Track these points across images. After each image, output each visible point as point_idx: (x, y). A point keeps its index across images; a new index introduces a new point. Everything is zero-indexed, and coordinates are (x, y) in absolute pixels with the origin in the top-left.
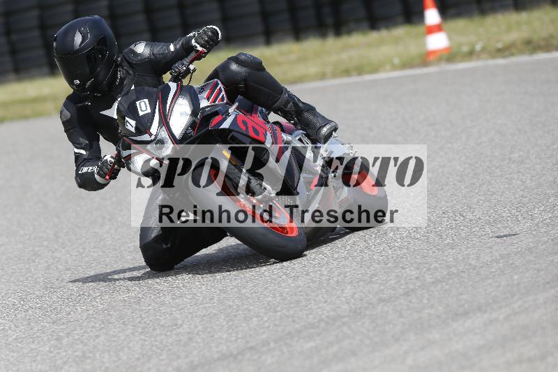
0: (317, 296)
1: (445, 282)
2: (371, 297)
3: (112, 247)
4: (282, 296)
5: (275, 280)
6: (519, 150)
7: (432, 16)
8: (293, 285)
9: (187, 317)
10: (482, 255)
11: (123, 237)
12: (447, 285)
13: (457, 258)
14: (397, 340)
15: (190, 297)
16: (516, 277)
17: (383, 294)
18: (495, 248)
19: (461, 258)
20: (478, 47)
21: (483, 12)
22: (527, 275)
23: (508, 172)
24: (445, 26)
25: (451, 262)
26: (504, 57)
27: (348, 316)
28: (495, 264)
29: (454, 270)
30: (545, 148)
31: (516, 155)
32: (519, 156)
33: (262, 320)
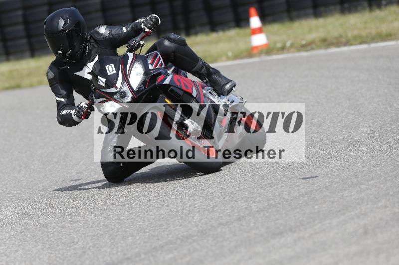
0: (175, 221)
1: (266, 211)
2: (213, 221)
3: (27, 187)
4: (149, 221)
5: (144, 210)
6: (318, 117)
7: (255, 22)
8: (157, 214)
9: (81, 237)
10: (292, 192)
11: (35, 179)
12: (267, 213)
13: (275, 194)
14: (232, 252)
15: (83, 222)
16: (316, 207)
17: (222, 219)
18: (301, 186)
19: (277, 194)
20: (288, 44)
21: (292, 19)
22: (324, 206)
23: (310, 133)
24: (264, 29)
25: (270, 196)
26: (307, 51)
27: (197, 235)
28: (301, 198)
29: (272, 202)
30: (336, 115)
31: (316, 120)
32: (318, 121)
33: (135, 238)
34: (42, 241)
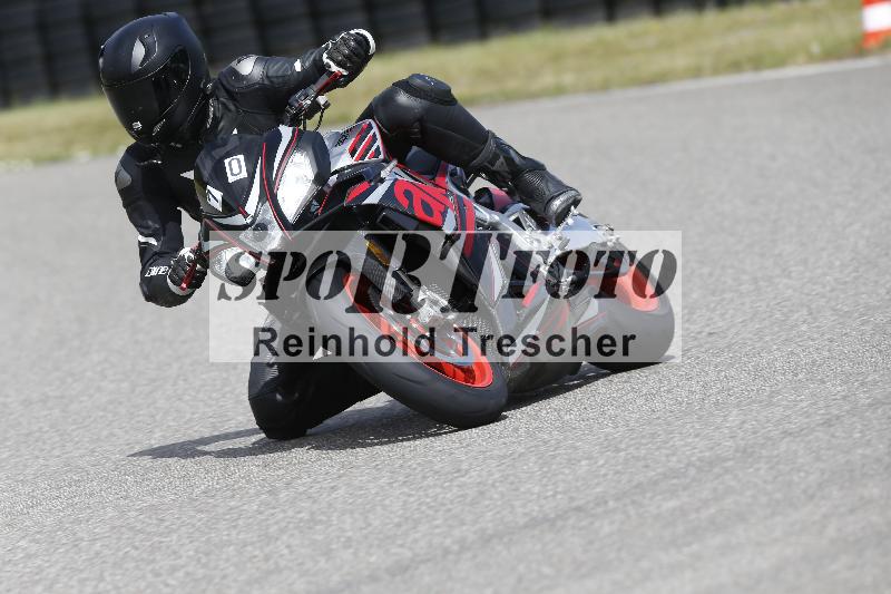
0: (684, 425)
2: (771, 427)
4: (628, 425)
14: (811, 498)
17: (789, 423)
27: (733, 458)
33: (595, 463)
34: (388, 468)
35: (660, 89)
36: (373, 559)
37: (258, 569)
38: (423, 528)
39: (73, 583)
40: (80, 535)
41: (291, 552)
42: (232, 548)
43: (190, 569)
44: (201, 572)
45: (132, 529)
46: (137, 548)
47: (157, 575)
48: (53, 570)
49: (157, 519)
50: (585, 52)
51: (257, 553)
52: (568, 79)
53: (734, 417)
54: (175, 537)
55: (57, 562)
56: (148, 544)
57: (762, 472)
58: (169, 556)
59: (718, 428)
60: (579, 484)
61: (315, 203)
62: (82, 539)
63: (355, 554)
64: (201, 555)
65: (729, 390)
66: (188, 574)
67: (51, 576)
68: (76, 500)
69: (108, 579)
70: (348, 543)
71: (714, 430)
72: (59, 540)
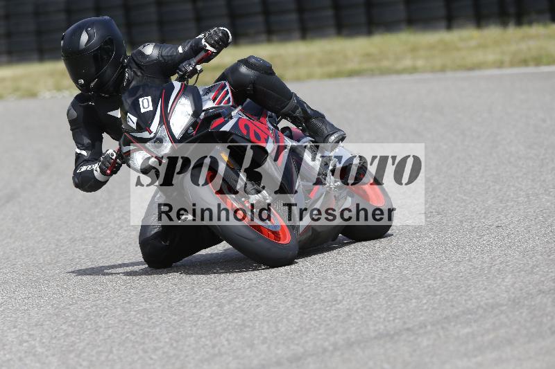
0: (478, 282)
2: (531, 287)
4: (442, 280)
8: (454, 270)
9: (347, 294)
15: (352, 274)
17: (543, 285)
27: (506, 305)
33: (421, 302)
34: (292, 296)
35: (477, 73)
36: (279, 352)
37: (207, 353)
38: (311, 335)
39: (94, 353)
40: (100, 324)
41: (229, 344)
42: (192, 339)
43: (166, 349)
44: (172, 352)
45: (132, 322)
46: (134, 335)
47: (145, 351)
48: (82, 344)
49: (148, 317)
50: (431, 47)
51: (208, 342)
52: (420, 63)
53: (509, 280)
54: (158, 329)
55: (84, 339)
56: (141, 332)
57: (524, 314)
58: (154, 341)
59: (498, 285)
60: (410, 314)
61: (191, 128)
62: (101, 327)
63: (269, 348)
64: (173, 341)
65: (507, 262)
66: (164, 353)
67: (80, 348)
68: (98, 302)
69: (115, 352)
70: (264, 341)
71: (496, 287)
72: (87, 327)
